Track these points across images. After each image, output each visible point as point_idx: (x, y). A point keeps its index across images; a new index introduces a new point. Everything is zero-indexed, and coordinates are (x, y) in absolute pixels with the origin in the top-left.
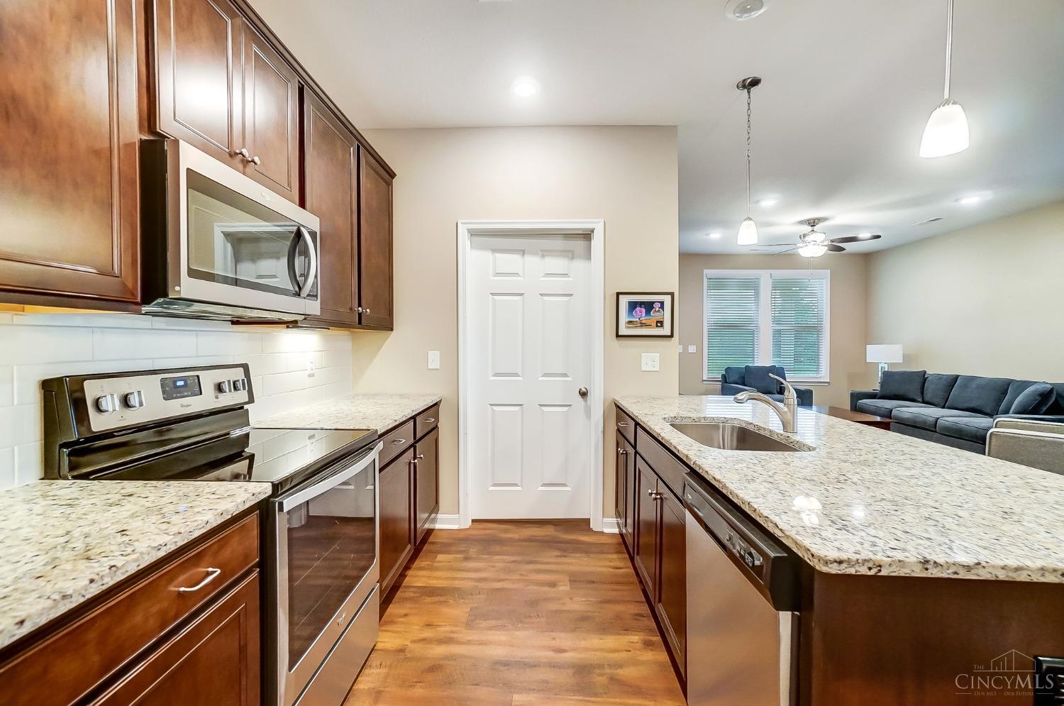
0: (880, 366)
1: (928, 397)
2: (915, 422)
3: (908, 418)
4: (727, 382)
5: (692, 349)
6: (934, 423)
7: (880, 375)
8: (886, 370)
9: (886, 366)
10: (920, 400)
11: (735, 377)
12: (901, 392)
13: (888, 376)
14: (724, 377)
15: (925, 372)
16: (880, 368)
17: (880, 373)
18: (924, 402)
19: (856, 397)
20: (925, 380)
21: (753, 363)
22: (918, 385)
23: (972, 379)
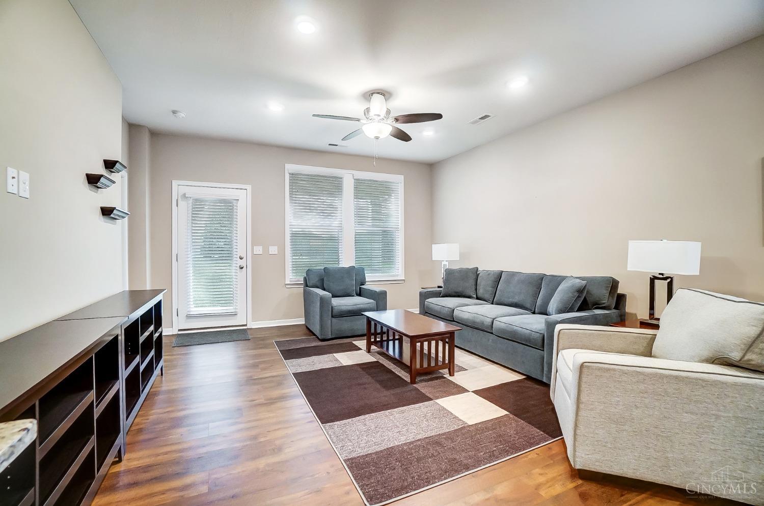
0: (443, 263)
1: (481, 292)
2: (474, 322)
3: (467, 319)
4: (307, 286)
5: (273, 250)
6: (490, 324)
7: (443, 272)
8: (447, 267)
9: (447, 263)
10: (475, 296)
11: (314, 280)
12: (460, 289)
13: (449, 273)
14: (305, 279)
15: (476, 271)
16: (443, 265)
17: (443, 269)
18: (478, 298)
19: (424, 296)
20: (478, 275)
21: (338, 263)
22: (472, 282)
23: (513, 274)
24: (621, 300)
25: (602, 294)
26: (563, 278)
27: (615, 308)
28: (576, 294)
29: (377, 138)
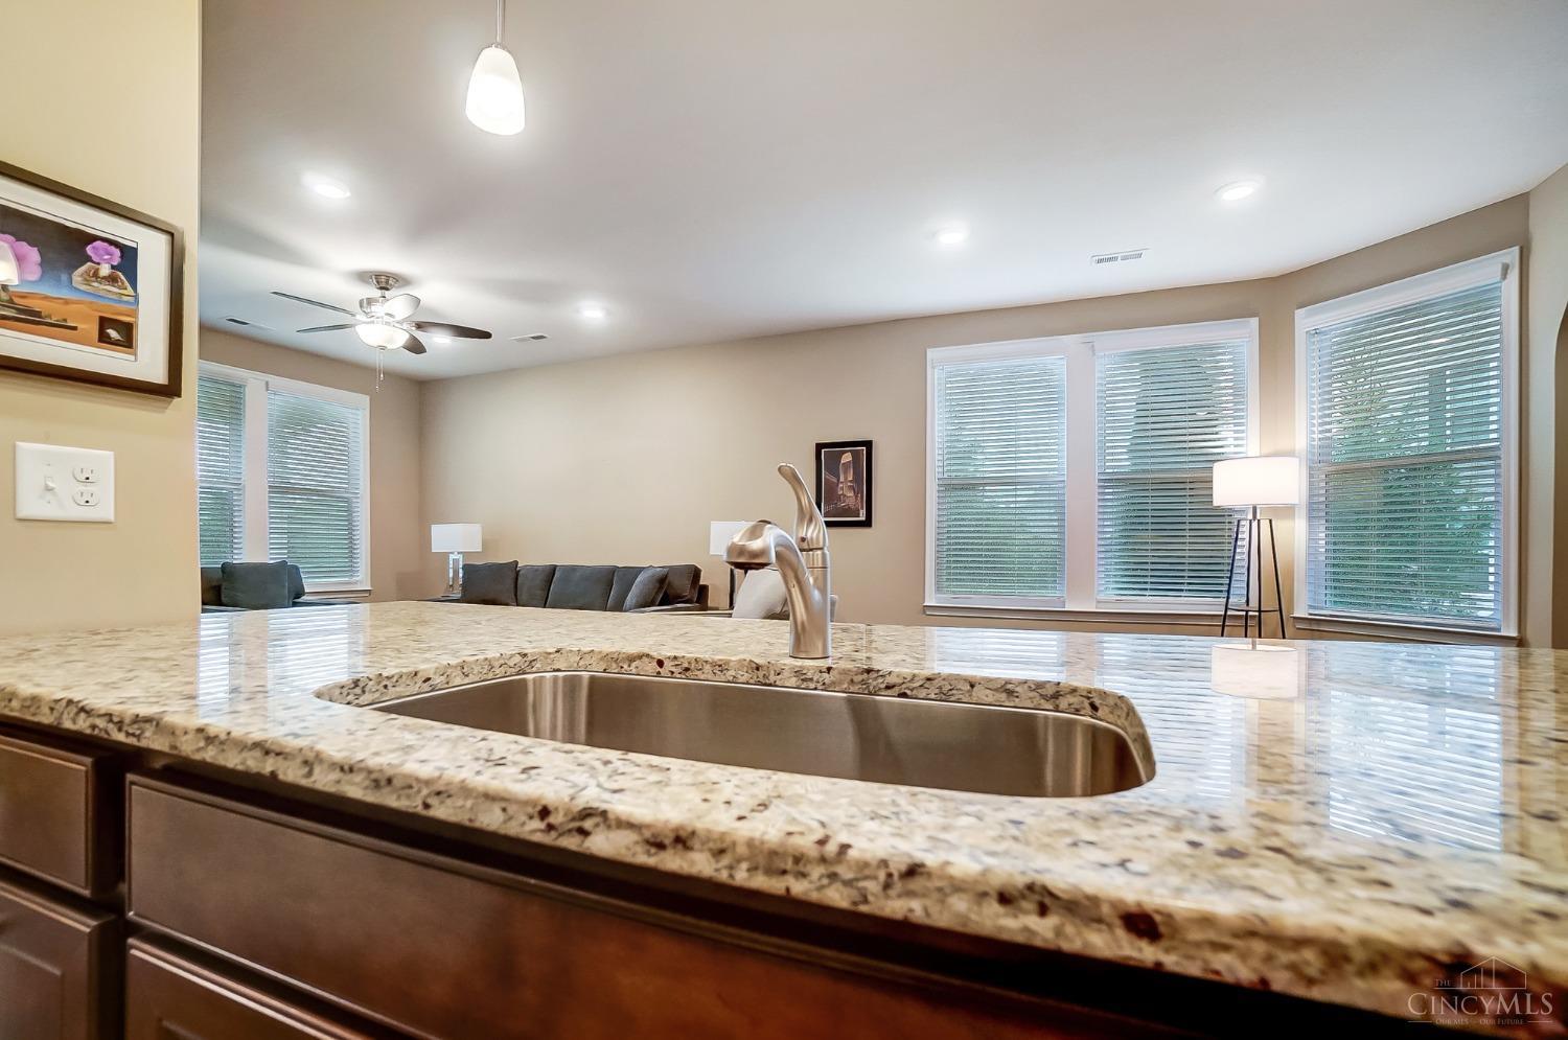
0: (452, 557)
1: (523, 594)
9: (460, 557)
13: (471, 570)
16: (451, 562)
17: (450, 569)
20: (517, 573)
22: (510, 583)
23: (574, 568)
24: (704, 590)
25: (683, 585)
26: (640, 570)
27: (697, 602)
28: (658, 585)
29: (383, 348)
